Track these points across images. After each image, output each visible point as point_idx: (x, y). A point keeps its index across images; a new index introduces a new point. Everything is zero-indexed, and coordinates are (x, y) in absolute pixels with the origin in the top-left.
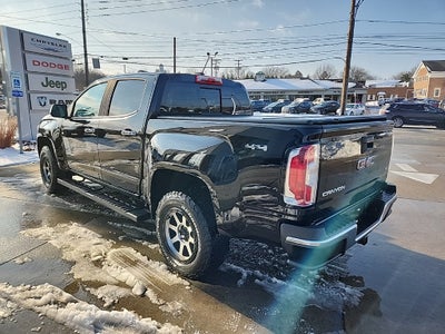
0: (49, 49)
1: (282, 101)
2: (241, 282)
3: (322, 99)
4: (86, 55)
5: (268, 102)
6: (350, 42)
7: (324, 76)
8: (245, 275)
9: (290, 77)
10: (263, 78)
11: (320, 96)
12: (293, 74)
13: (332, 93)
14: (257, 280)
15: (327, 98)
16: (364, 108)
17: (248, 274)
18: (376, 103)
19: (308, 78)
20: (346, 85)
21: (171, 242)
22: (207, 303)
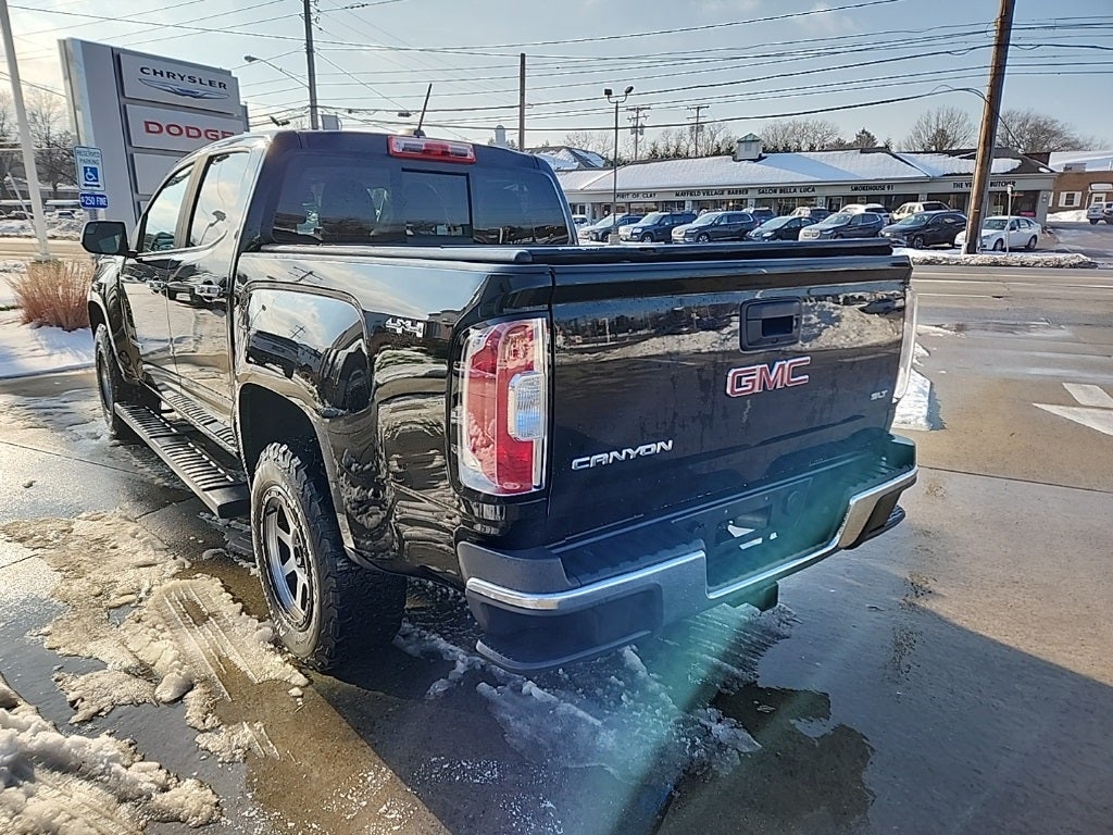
0: (183, 93)
1: (805, 212)
2: (439, 687)
3: (918, 207)
4: (314, 107)
5: (768, 215)
6: (1002, 45)
7: (941, 144)
8: (460, 667)
9: (841, 146)
10: (755, 152)
11: (914, 198)
12: (850, 139)
13: (948, 187)
14: (483, 686)
15: (935, 200)
16: (1036, 229)
17: (471, 666)
18: (1082, 216)
19: (886, 149)
20: (986, 164)
21: (280, 571)
22: (322, 735)
